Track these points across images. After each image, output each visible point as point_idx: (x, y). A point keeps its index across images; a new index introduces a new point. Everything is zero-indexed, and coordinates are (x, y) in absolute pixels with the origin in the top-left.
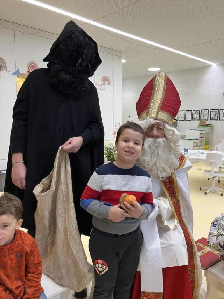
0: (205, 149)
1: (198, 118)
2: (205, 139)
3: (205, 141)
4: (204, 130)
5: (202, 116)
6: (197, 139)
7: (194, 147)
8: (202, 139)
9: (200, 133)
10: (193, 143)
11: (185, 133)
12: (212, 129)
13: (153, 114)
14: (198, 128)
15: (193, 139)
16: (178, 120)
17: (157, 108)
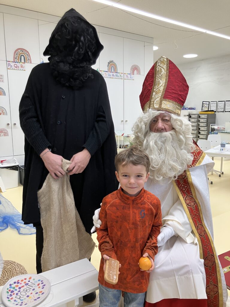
13: (156, 104)
16: (217, 111)
17: (159, 97)
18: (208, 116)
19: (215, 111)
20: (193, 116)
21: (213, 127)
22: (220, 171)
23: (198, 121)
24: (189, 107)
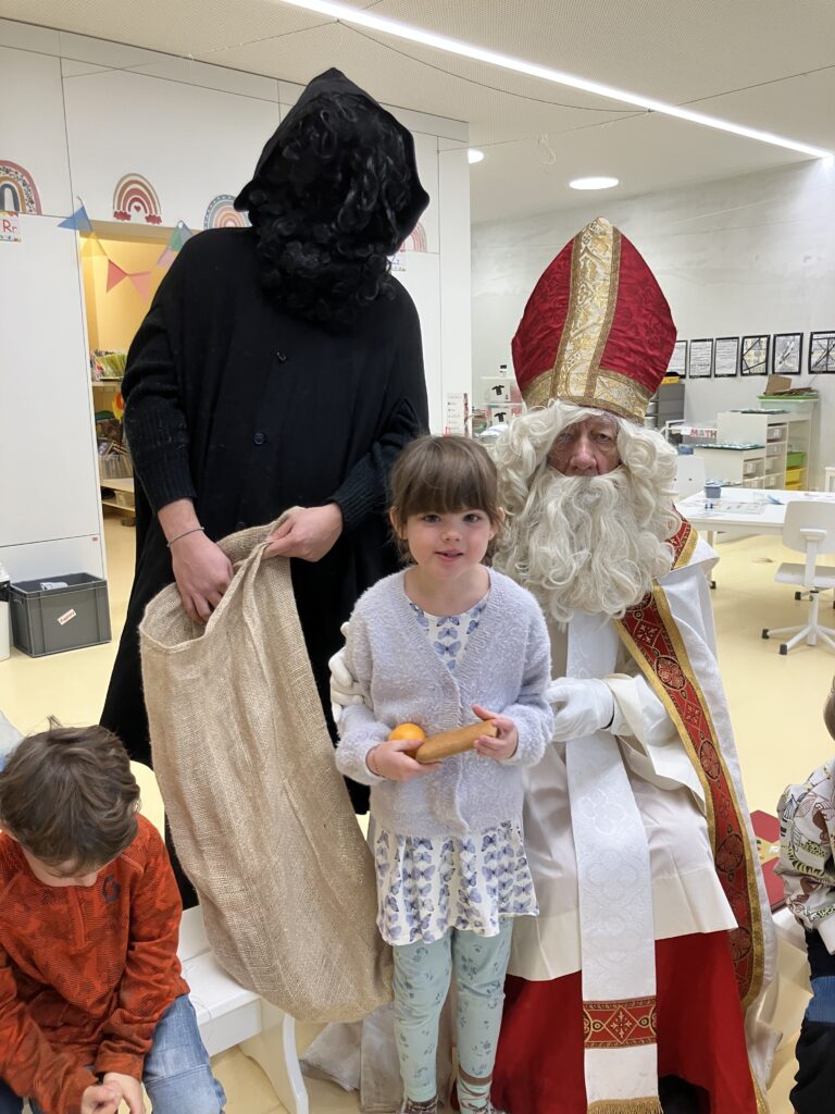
0: (790, 484)
1: (762, 368)
2: (790, 446)
3: (790, 453)
4: (783, 412)
5: (778, 359)
6: (756, 447)
7: (747, 476)
8: (778, 446)
9: (769, 425)
10: (742, 463)
11: (715, 426)
12: (817, 406)
13: (575, 385)
14: (763, 405)
15: (743, 446)
16: (687, 376)
17: (587, 360)
19: (683, 373)
21: (675, 429)
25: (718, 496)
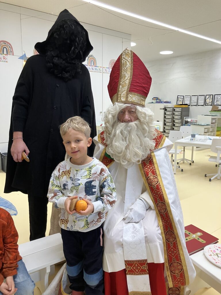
0: (217, 135)
1: (211, 104)
2: (217, 125)
3: (217, 127)
4: (216, 116)
5: (215, 101)
6: (208, 125)
7: (205, 133)
8: (214, 125)
9: (212, 119)
10: (204, 129)
11: (197, 119)
13: (123, 98)
14: (210, 113)
15: (204, 124)
16: (190, 105)
17: (126, 90)
18: (182, 109)
19: (189, 104)
20: (168, 109)
21: (186, 119)
22: (191, 160)
23: (173, 114)
24: (165, 101)
25: (195, 137)
